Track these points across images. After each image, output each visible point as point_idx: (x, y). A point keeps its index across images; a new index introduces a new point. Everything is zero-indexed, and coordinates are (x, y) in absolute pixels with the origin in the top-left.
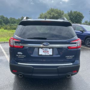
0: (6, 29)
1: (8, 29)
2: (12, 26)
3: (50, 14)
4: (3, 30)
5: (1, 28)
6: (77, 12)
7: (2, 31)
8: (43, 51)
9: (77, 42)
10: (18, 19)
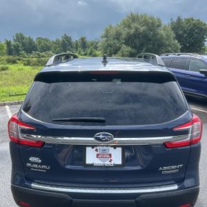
0: (28, 64)
1: (34, 65)
2: (43, 57)
3: (129, 27)
4: (22, 66)
5: (18, 61)
6: (192, 20)
7: (19, 70)
8: (98, 155)
9: (190, 127)
10: (55, 40)
